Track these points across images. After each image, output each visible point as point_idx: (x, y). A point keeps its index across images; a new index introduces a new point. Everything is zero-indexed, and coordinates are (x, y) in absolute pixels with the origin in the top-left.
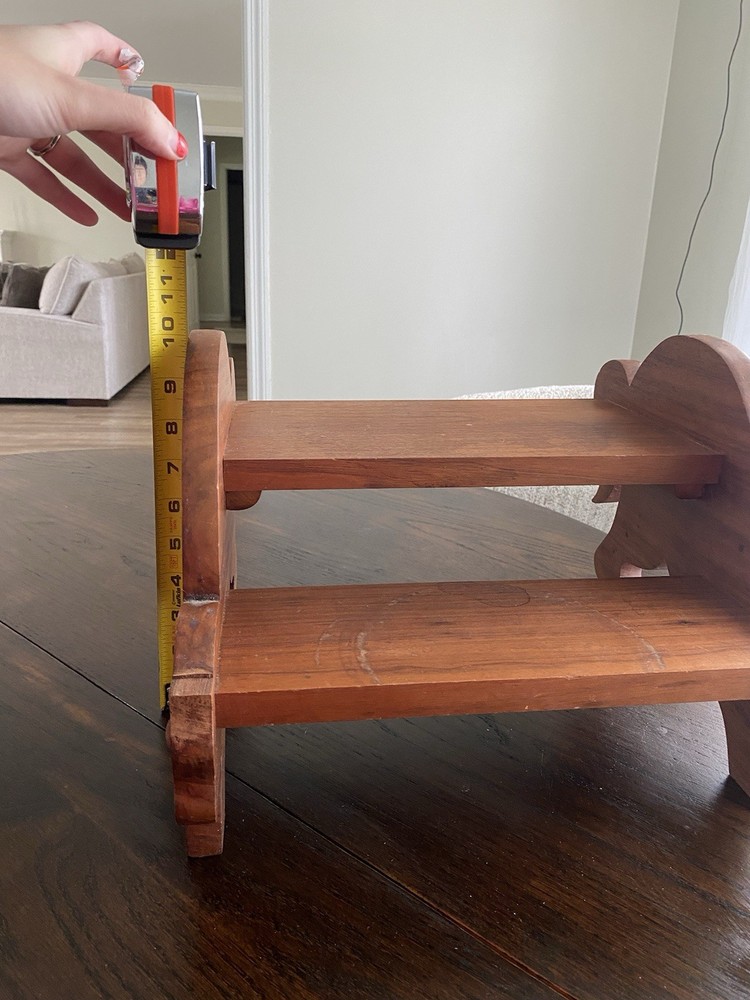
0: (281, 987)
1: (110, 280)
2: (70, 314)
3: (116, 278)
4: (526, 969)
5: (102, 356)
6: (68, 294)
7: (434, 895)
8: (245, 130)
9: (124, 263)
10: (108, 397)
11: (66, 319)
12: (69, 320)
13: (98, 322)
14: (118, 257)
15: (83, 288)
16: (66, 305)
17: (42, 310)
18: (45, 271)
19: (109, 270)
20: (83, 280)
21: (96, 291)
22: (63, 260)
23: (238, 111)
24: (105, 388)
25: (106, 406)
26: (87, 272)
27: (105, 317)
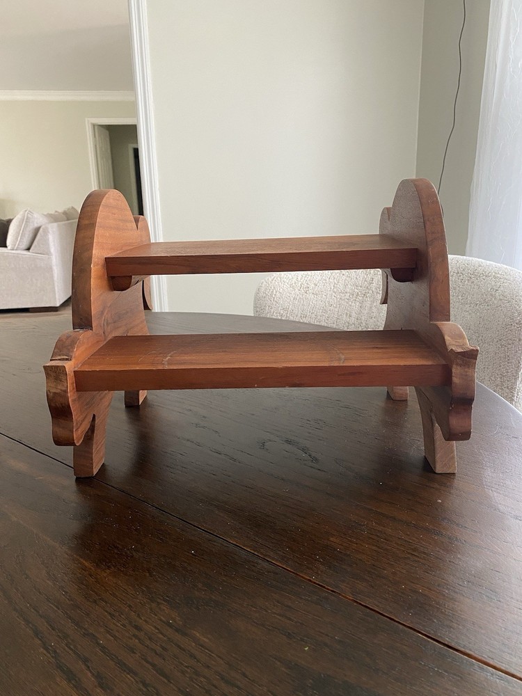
0: (151, 609)
1: (55, 225)
2: (28, 249)
3: (59, 223)
4: (324, 587)
5: (52, 277)
6: (27, 236)
7: (262, 550)
8: (138, 120)
9: (65, 213)
10: (58, 305)
11: (26, 252)
12: (29, 253)
13: (48, 253)
14: (61, 210)
15: (37, 230)
16: (25, 243)
17: (9, 248)
18: (9, 221)
19: (54, 218)
20: (36, 225)
21: (46, 232)
22: (21, 213)
23: (133, 107)
24: (55, 298)
25: (57, 311)
26: (38, 220)
27: (52, 250)
